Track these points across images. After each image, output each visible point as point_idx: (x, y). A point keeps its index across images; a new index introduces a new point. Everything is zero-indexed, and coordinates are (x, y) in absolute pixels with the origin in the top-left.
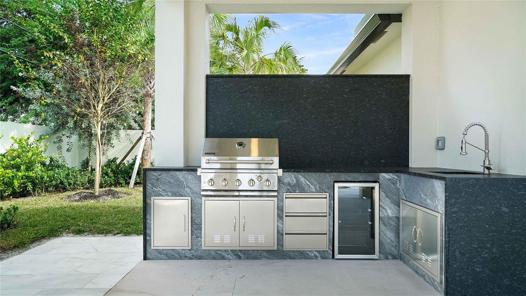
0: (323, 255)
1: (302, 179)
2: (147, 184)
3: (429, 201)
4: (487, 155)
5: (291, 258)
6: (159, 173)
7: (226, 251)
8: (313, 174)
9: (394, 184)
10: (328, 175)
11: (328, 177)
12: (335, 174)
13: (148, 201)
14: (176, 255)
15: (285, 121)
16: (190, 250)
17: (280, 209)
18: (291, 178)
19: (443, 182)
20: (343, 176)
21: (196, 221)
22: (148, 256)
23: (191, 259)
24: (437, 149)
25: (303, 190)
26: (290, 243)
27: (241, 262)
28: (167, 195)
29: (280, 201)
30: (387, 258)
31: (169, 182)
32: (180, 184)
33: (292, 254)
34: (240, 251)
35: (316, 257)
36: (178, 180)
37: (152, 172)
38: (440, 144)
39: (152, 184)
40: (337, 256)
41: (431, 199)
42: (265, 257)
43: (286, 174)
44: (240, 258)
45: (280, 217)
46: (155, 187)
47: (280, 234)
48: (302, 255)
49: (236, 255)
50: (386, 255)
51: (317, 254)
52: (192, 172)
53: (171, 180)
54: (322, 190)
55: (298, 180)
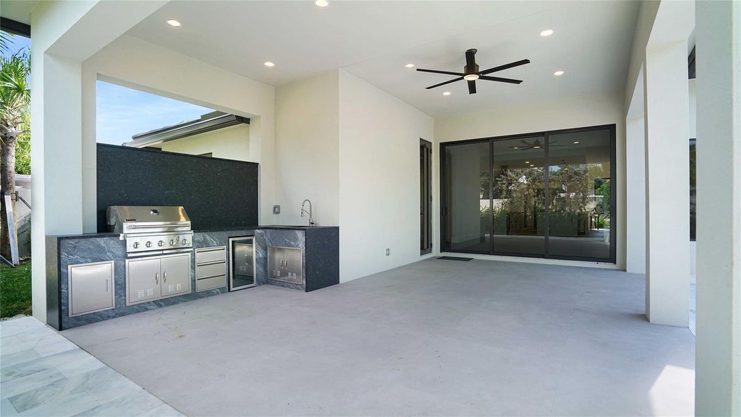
0: (222, 290)
1: (208, 237)
2: (62, 253)
3: (292, 243)
4: (311, 216)
5: (201, 297)
6: (77, 241)
7: (148, 303)
8: (215, 233)
9: (263, 236)
10: (224, 233)
11: (225, 234)
12: (229, 232)
13: (63, 270)
14: (98, 317)
15: (173, 191)
16: (113, 309)
17: (193, 261)
18: (200, 236)
19: (304, 232)
20: (234, 233)
21: (118, 282)
22: (64, 326)
23: (114, 317)
24: (274, 213)
25: (208, 246)
26: (201, 286)
27: (161, 309)
28: (86, 262)
29: (193, 255)
30: (260, 285)
31: (89, 248)
32: (101, 250)
33: (202, 294)
34: (161, 300)
35: (218, 293)
36: (99, 246)
37: (68, 241)
38: (276, 210)
39: (67, 253)
40: (232, 289)
41: (294, 241)
42: (181, 301)
43: (196, 234)
44: (161, 306)
45: (193, 268)
46: (72, 255)
47: (194, 281)
48: (208, 293)
49: (157, 305)
50: (260, 283)
51: (218, 290)
52: (114, 238)
53: (91, 247)
54: (221, 244)
55: (204, 238)
